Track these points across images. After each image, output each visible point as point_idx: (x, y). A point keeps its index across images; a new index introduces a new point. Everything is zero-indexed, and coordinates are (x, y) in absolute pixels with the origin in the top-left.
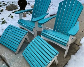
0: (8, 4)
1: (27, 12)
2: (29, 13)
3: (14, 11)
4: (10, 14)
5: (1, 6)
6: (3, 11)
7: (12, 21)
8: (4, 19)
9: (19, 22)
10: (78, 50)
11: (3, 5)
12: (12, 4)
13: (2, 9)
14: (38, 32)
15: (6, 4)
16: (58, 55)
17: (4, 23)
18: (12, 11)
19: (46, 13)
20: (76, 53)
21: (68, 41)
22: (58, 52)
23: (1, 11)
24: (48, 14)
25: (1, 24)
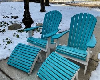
0: (10, 24)
1: (34, 30)
2: (36, 31)
3: (18, 30)
4: (15, 34)
5: (2, 26)
6: (5, 31)
7: (18, 40)
8: (9, 39)
9: (28, 40)
10: (97, 66)
11: (4, 25)
12: (14, 23)
13: (4, 29)
14: (51, 49)
15: (7, 24)
16: (79, 70)
17: (10, 43)
18: (16, 31)
19: (58, 29)
20: (96, 69)
21: (87, 55)
22: (79, 67)
23: (3, 31)
24: (60, 29)
25: (7, 44)
